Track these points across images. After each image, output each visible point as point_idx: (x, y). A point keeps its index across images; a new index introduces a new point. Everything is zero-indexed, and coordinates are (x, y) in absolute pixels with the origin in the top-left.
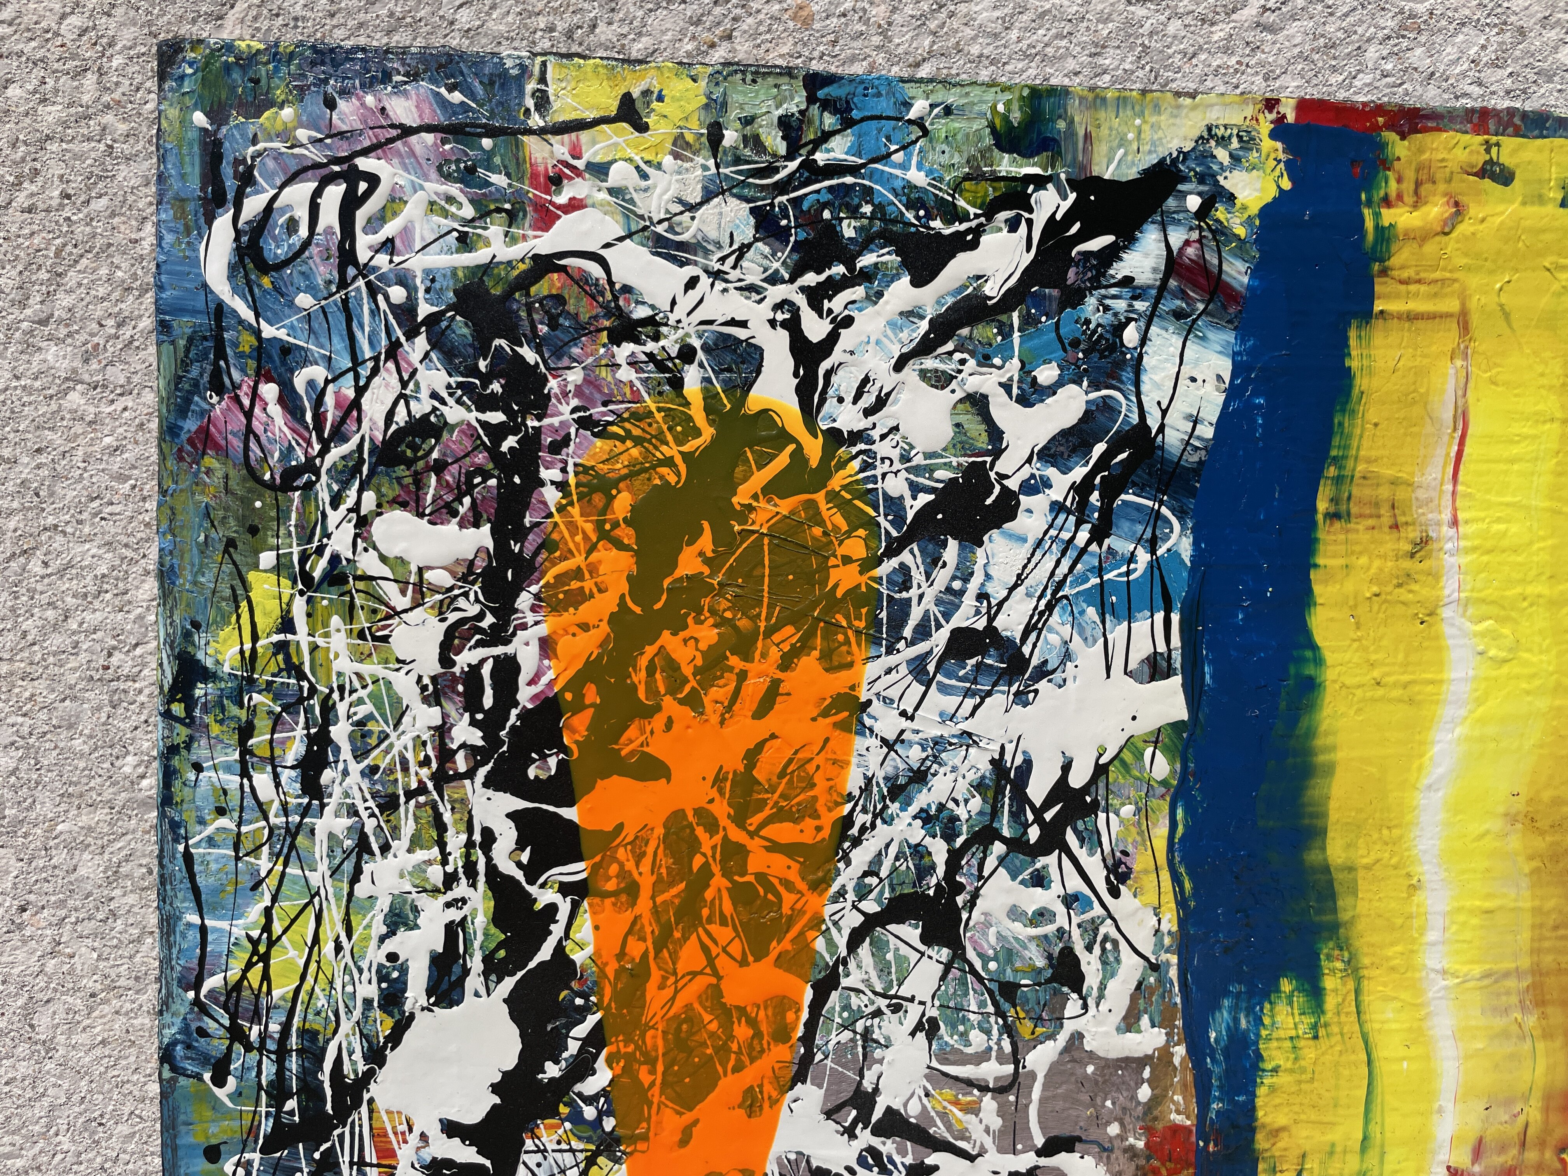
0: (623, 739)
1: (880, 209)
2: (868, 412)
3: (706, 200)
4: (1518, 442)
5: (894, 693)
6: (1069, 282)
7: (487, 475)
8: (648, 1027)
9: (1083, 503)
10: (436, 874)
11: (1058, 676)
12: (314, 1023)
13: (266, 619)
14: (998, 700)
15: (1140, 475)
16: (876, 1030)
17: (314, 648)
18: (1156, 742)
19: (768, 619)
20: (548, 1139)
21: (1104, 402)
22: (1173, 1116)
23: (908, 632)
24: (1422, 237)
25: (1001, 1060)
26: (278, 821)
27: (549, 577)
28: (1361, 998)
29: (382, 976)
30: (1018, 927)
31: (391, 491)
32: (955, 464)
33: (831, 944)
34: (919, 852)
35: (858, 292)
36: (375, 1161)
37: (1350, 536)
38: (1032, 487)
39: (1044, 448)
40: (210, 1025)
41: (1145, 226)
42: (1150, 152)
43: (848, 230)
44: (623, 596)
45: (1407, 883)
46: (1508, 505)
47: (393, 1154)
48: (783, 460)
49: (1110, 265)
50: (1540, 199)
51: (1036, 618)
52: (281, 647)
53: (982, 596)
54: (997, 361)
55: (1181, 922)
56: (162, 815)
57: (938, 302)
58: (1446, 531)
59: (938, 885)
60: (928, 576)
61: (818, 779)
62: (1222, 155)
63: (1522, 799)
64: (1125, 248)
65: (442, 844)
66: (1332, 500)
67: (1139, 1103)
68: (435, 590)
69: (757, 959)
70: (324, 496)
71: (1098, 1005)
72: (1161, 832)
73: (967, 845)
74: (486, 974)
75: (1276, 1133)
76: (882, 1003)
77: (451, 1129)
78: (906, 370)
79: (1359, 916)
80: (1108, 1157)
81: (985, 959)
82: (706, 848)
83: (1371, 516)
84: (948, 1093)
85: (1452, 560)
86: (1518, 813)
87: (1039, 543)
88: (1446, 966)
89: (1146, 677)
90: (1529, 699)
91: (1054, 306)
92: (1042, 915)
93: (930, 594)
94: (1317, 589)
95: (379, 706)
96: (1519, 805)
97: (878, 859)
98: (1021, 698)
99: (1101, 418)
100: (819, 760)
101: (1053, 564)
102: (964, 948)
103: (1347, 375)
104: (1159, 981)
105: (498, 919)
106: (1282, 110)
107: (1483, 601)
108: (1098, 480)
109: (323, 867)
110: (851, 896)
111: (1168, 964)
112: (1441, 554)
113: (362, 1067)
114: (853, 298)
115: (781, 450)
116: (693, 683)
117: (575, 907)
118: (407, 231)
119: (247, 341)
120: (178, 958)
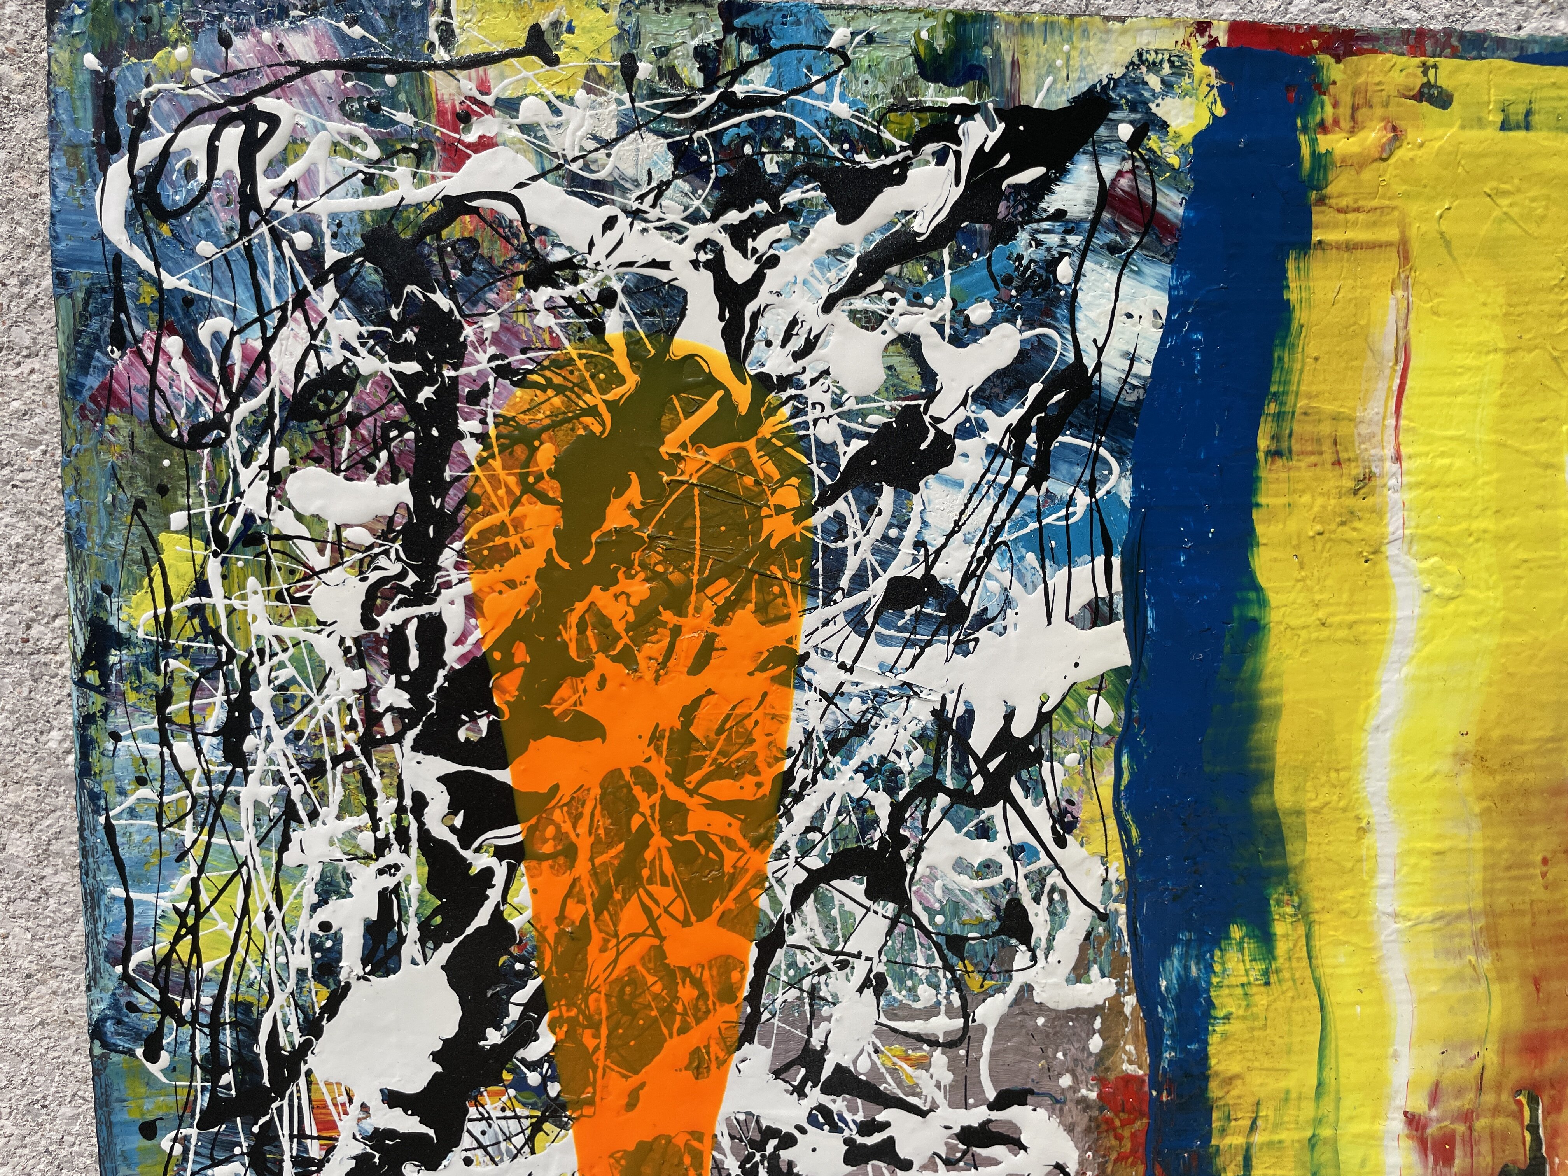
0: (555, 699)
1: (803, 142)
2: (797, 356)
3: (621, 137)
4: (1461, 374)
5: (832, 645)
6: (1000, 217)
7: (403, 429)
8: (591, 991)
9: (1020, 447)
10: (367, 841)
11: (998, 624)
12: (247, 995)
13: (181, 583)
14: (938, 650)
15: (1077, 415)
16: (823, 987)
17: (231, 611)
18: (1100, 689)
19: (701, 571)
20: (493, 1107)
21: (1039, 341)
22: (1126, 1066)
23: (844, 582)
24: (1359, 163)
25: (951, 1013)
26: (201, 789)
27: (472, 533)
28: (1312, 943)
29: (316, 946)
30: (964, 879)
31: (304, 447)
32: (888, 408)
33: (775, 902)
34: (861, 806)
35: (783, 230)
36: (315, 1133)
37: (1292, 474)
38: (968, 430)
39: (979, 389)
40: (141, 1000)
41: (1076, 157)
42: (1080, 79)
43: (771, 165)
44: (550, 551)
45: (1356, 825)
46: (1451, 438)
47: (333, 1126)
48: (711, 406)
49: (1041, 198)
50: (1480, 123)
51: (974, 565)
52: (197, 611)
53: (920, 544)
54: (928, 300)
55: (1129, 871)
56: (81, 787)
57: (866, 240)
58: (1390, 467)
59: (882, 839)
60: (864, 524)
61: (757, 734)
62: (1154, 81)
63: (1472, 738)
64: (1057, 180)
65: (372, 810)
66: (1273, 437)
67: (1090, 1054)
68: (354, 549)
69: (700, 919)
70: (235, 453)
71: (1046, 957)
72: (1106, 781)
73: (910, 797)
74: (422, 941)
75: (1229, 1081)
76: (829, 960)
77: (392, 1098)
78: (835, 311)
79: (1309, 860)
80: (1061, 1110)
81: (931, 913)
82: (645, 808)
83: (1312, 453)
84: (898, 1048)
85: (1396, 496)
86: (1467, 753)
87: (976, 488)
88: (1398, 909)
89: (1088, 623)
90: (1477, 636)
91: (986, 241)
92: (988, 867)
93: (867, 543)
94: (1260, 529)
95: (301, 669)
96: (1468, 744)
97: (820, 815)
98: (962, 648)
99: (1036, 358)
100: (757, 715)
101: (990, 509)
102: (910, 903)
103: (1286, 307)
104: (1108, 930)
105: (433, 885)
106: (1214, 33)
107: (1429, 537)
108: (1034, 422)
109: (250, 836)
110: (793, 853)
111: (1117, 913)
112: (1385, 490)
113: (298, 1039)
114: (778, 236)
115: (709, 396)
116: (626, 640)
117: (512, 871)
118: (310, 173)
119: (148, 293)
120: (105, 932)
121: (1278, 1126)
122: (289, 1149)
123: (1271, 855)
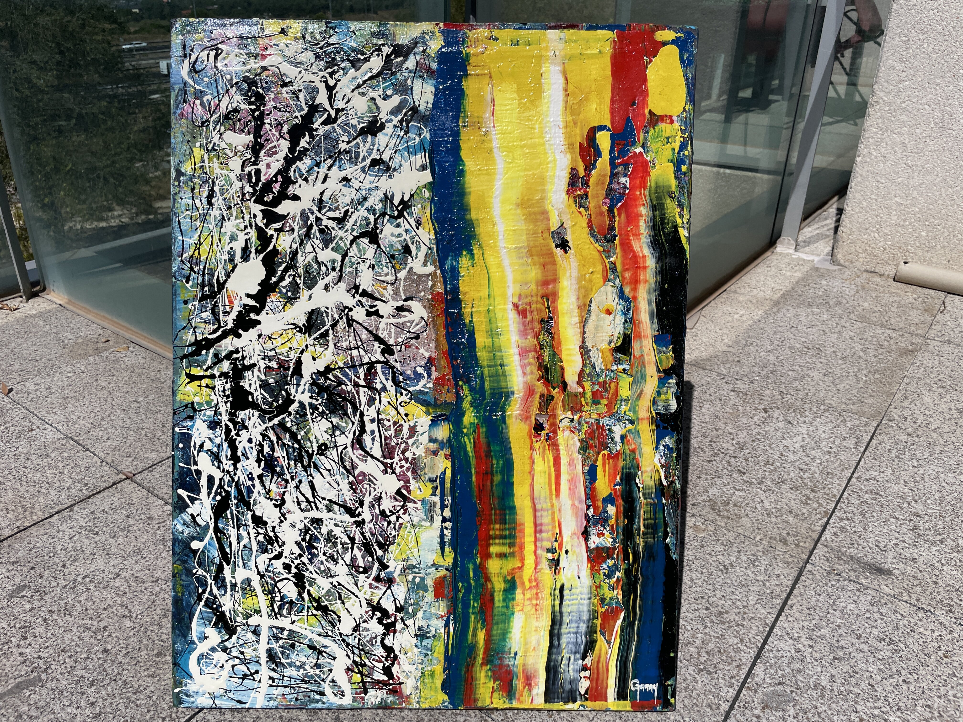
0: (288, 190)
1: (345, 52)
2: (346, 103)
3: (303, 52)
4: (508, 105)
5: (357, 176)
6: (393, 69)
7: (251, 122)
8: (299, 267)
10: (242, 226)
11: (399, 171)
12: (212, 266)
13: (198, 160)
14: (384, 177)
15: (415, 117)
16: (359, 268)
17: (210, 167)
18: (425, 188)
20: (274, 299)
21: (404, 99)
22: (438, 289)
23: (360, 160)
24: (477, 55)
25: (392, 275)
26: (202, 212)
27: (268, 148)
28: (484, 255)
29: (229, 254)
30: (393, 238)
31: (228, 126)
32: (369, 116)
33: (345, 244)
35: (341, 73)
36: (228, 304)
37: (468, 131)
38: (388, 121)
39: (390, 111)
40: (185, 267)
41: (410, 55)
43: (338, 58)
44: (287, 152)
45: (492, 223)
46: (507, 122)
47: (233, 303)
48: (325, 116)
49: (403, 65)
50: (506, 44)
51: (392, 155)
52: (201, 167)
53: (378, 150)
54: (377, 89)
55: (436, 236)
56: (173, 211)
57: (362, 75)
58: (492, 129)
59: (372, 228)
60: (364, 145)
61: (339, 200)
62: (427, 37)
63: (519, 199)
64: (406, 60)
65: (243, 218)
66: (463, 122)
67: (429, 286)
68: (239, 152)
69: (326, 249)
70: (211, 128)
71: (416, 259)
72: (428, 211)
73: (379, 217)
74: (256, 253)
75: (465, 293)
76: (360, 260)
77: (248, 296)
78: (355, 92)
79: (481, 233)
80: (422, 302)
81: (386, 247)
82: (311, 219)
83: (473, 126)
84: (378, 284)
85: (495, 136)
86: (519, 203)
87: (391, 136)
88: (505, 246)
89: (421, 170)
90: (519, 172)
91: (390, 75)
92: (399, 235)
93: (365, 150)
94: (462, 145)
95: (226, 182)
96: (519, 201)
97: (356, 222)
98: (390, 177)
99: (403, 103)
100: (339, 195)
101: (395, 141)
102: (380, 245)
103: (463, 90)
104: (431, 252)
105: (258, 238)
106: (440, 25)
107: (504, 147)
108: (405, 119)
109: (213, 224)
110: (350, 231)
111: (433, 247)
112: (492, 135)
113: (224, 279)
115: (325, 113)
116: (305, 175)
117: (278, 234)
118: (230, 62)
119: (193, 90)
120: (177, 248)
121: (479, 306)
122: (221, 308)
123: (471, 231)
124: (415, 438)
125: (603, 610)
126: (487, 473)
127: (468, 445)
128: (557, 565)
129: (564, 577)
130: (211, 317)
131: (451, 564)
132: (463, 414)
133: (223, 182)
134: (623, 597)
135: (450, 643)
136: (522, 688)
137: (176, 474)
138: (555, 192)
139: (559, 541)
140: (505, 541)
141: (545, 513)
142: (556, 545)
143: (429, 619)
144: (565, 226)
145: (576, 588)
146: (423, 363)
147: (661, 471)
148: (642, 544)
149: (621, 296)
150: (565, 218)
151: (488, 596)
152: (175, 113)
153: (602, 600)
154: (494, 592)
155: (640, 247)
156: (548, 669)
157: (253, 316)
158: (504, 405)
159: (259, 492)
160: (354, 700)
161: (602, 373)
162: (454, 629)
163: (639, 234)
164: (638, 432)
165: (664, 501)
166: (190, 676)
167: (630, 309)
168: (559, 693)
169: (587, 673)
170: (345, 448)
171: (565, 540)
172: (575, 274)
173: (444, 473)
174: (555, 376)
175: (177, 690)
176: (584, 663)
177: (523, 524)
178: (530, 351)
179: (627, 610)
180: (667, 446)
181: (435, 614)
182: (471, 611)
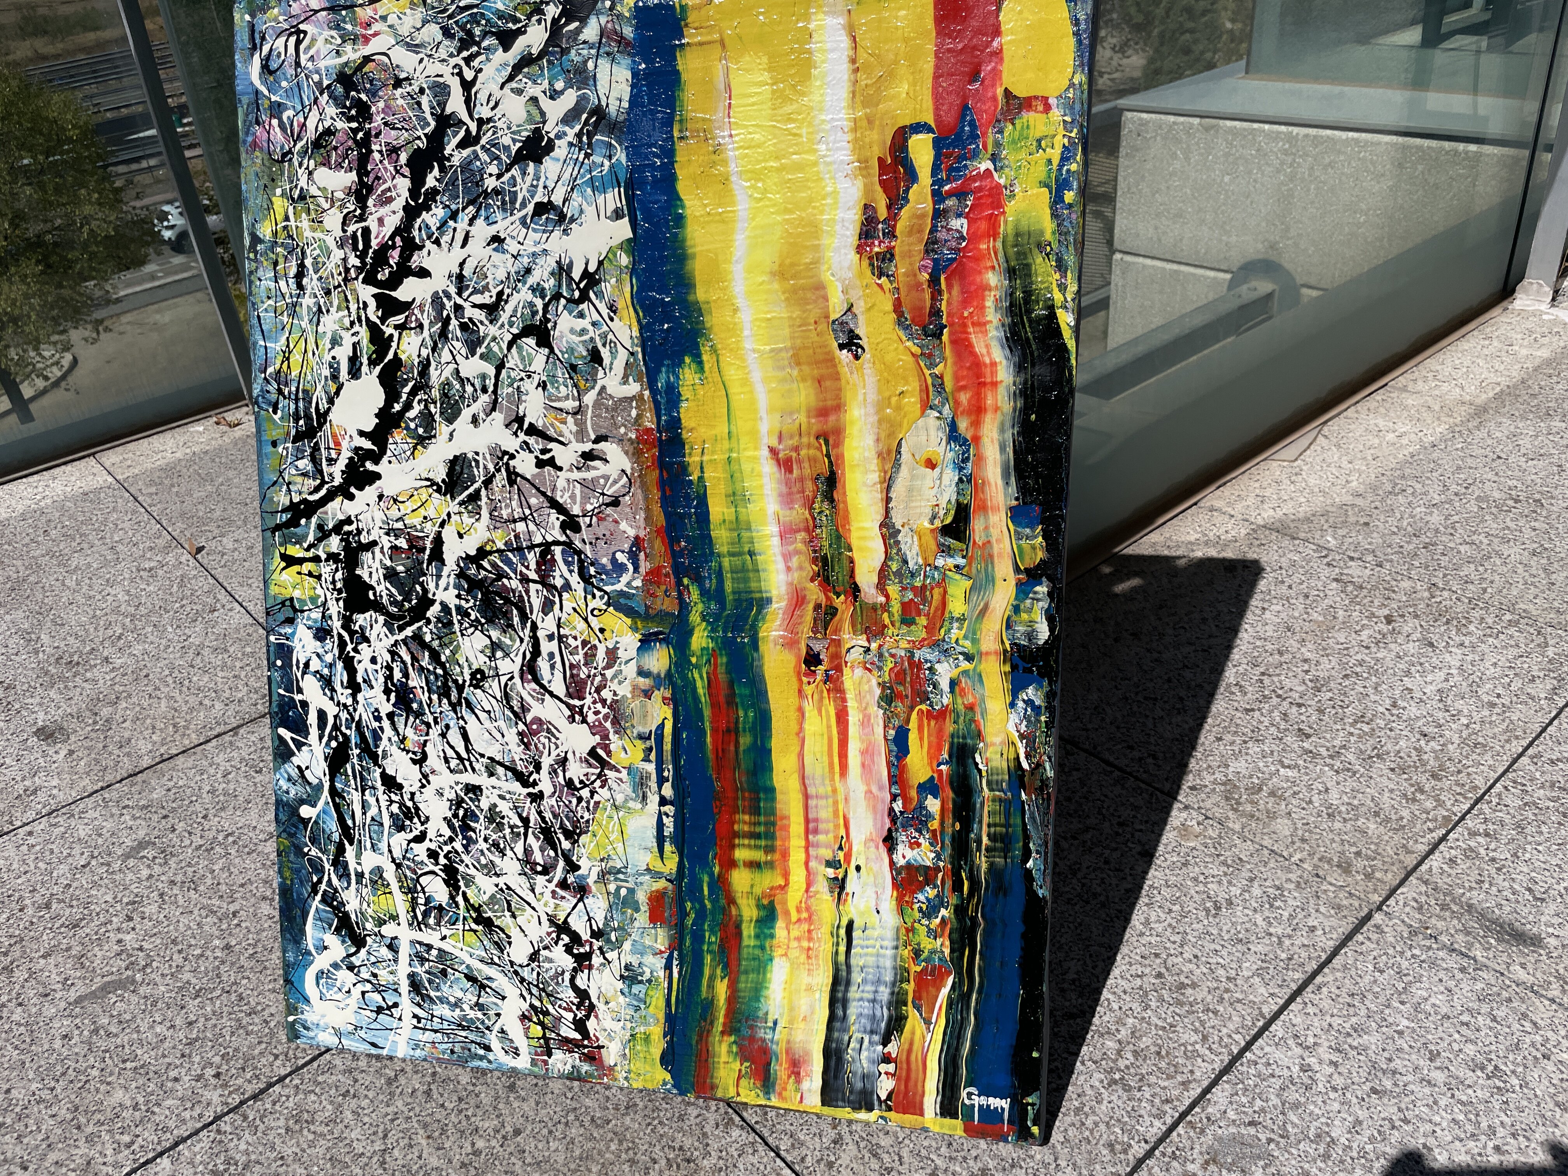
0: (412, 261)
1: (488, 21)
2: (493, 108)
3: (423, 26)
4: (753, 96)
5: (514, 234)
6: (563, 45)
7: (353, 150)
8: (432, 387)
10: (347, 323)
11: (579, 221)
12: (308, 387)
13: (280, 218)
14: (557, 233)
15: (602, 127)
16: (522, 387)
17: (297, 227)
18: (621, 249)
19: (463, 203)
20: (398, 438)
21: (584, 96)
22: (646, 423)
23: (517, 206)
24: (698, 7)
25: (574, 399)
26: (289, 301)
27: (379, 192)
28: (719, 364)
29: (331, 367)
30: (574, 337)
31: (319, 160)
32: (528, 128)
33: (501, 348)
35: (482, 58)
36: (333, 447)
37: (688, 147)
38: (559, 136)
39: (563, 118)
40: (270, 388)
41: (590, 17)
43: (477, 32)
44: (407, 198)
45: (733, 308)
46: (753, 126)
47: (340, 445)
48: (462, 133)
49: (578, 35)
51: (567, 194)
52: (285, 228)
53: (545, 187)
54: (540, 81)
55: (640, 330)
57: (514, 58)
58: (728, 140)
59: (541, 320)
60: (523, 179)
61: (488, 274)
63: (776, 264)
64: (584, 27)
65: (348, 308)
66: (679, 131)
67: (632, 418)
68: (338, 200)
69: (472, 356)
70: (296, 164)
71: (611, 372)
72: (627, 289)
73: (550, 301)
74: (369, 365)
75: (691, 430)
76: (523, 374)
77: (362, 433)
78: (505, 88)
79: (714, 325)
80: (622, 444)
81: (563, 353)
82: (448, 308)
83: (696, 137)
84: (553, 415)
85: (732, 153)
86: (775, 271)
87: (565, 162)
88: (754, 347)
89: (614, 219)
90: (774, 216)
91: (559, 55)
92: (583, 332)
93: (525, 187)
94: (678, 172)
95: (321, 251)
96: (776, 267)
97: (515, 310)
98: (566, 232)
99: (583, 103)
101: (572, 170)
102: (553, 348)
103: (677, 73)
104: (634, 360)
105: (372, 341)
107: (748, 171)
108: (585, 131)
109: (306, 319)
110: (506, 326)
111: (637, 351)
112: (727, 151)
113: (326, 407)
114: (481, 60)
115: (461, 128)
116: (436, 234)
117: (400, 334)
118: (318, 52)
119: (267, 102)
120: (258, 360)
121: (713, 452)
122: (324, 453)
123: (698, 323)
124: (616, 668)
125: (918, 969)
126: (728, 731)
127: (699, 684)
128: (842, 887)
129: (854, 909)
130: (310, 467)
131: (674, 871)
132: (690, 633)
133: (316, 253)
134: (952, 951)
135: (674, 994)
136: (785, 1077)
137: (274, 704)
138: (837, 250)
139: (846, 849)
140: (758, 842)
141: (822, 802)
142: (841, 855)
143: (642, 954)
144: (854, 309)
145: (873, 928)
146: (626, 547)
147: (1019, 744)
148: (984, 866)
149: (953, 435)
150: (855, 296)
151: (731, 926)
152: (245, 142)
153: (917, 953)
154: (741, 921)
155: (987, 346)
156: (827, 1053)
157: (369, 466)
158: (756, 619)
159: (390, 739)
160: (534, 1063)
161: (918, 571)
162: (680, 973)
163: (984, 324)
164: (980, 676)
165: (1024, 796)
166: (307, 1001)
167: (968, 458)
168: (844, 1094)
169: (891, 1068)
170: (512, 678)
171: (854, 849)
172: (872, 397)
173: (661, 726)
174: (839, 574)
175: (291, 1019)
176: (886, 1050)
177: (787, 818)
178: (799, 531)
179: (959, 974)
180: (1029, 702)
181: (650, 947)
182: (705, 948)
